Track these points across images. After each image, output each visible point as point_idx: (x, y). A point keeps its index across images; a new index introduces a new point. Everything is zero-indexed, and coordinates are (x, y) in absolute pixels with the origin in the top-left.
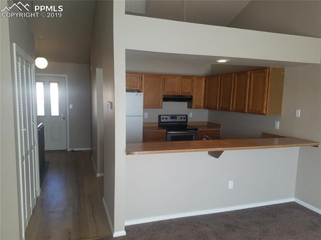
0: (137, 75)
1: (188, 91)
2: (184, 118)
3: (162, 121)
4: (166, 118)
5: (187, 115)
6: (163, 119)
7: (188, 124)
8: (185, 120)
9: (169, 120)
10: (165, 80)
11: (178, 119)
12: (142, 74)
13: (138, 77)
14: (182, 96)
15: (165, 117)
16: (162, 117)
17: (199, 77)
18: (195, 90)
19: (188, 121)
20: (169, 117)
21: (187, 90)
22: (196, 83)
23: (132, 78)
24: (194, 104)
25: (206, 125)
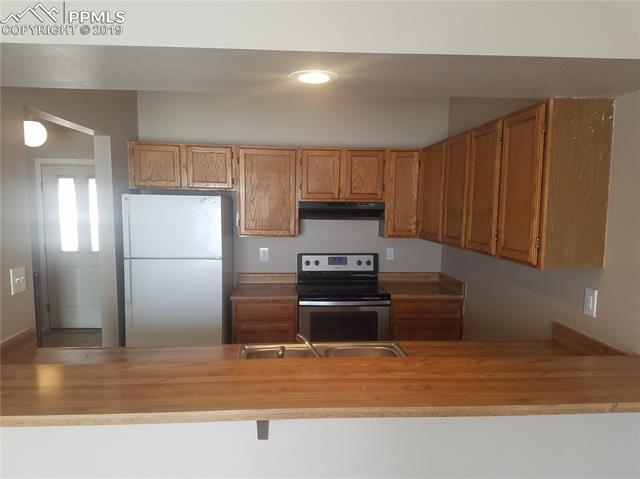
0: (223, 151)
1: (371, 189)
2: (368, 263)
3: (305, 268)
4: (317, 263)
5: (376, 256)
6: (308, 263)
7: (381, 278)
8: (371, 268)
9: (325, 266)
10: (304, 162)
11: (351, 266)
12: (239, 147)
13: (229, 156)
14: (350, 204)
15: (312, 259)
16: (305, 258)
17: (403, 153)
18: (390, 187)
19: (381, 269)
20: (324, 260)
21: (365, 188)
22: (393, 167)
23: (212, 158)
24: (389, 226)
25: (434, 283)
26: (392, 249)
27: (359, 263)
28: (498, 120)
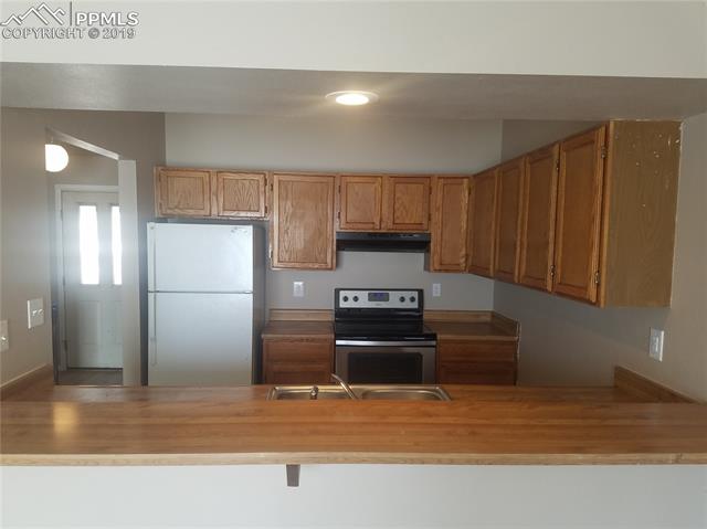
0: (257, 177)
1: (416, 219)
2: (413, 299)
3: (343, 305)
4: (356, 299)
5: (421, 292)
6: (346, 299)
7: (426, 317)
8: (415, 305)
9: (364, 302)
10: (343, 190)
11: (393, 302)
12: (273, 173)
13: (262, 183)
14: (397, 234)
15: (350, 294)
16: (342, 294)
17: (452, 180)
18: (437, 217)
19: (427, 306)
20: (364, 296)
21: (410, 217)
22: (440, 196)
23: (243, 184)
24: (435, 259)
25: (485, 323)
26: (439, 285)
27: (402, 299)
28: (553, 145)
